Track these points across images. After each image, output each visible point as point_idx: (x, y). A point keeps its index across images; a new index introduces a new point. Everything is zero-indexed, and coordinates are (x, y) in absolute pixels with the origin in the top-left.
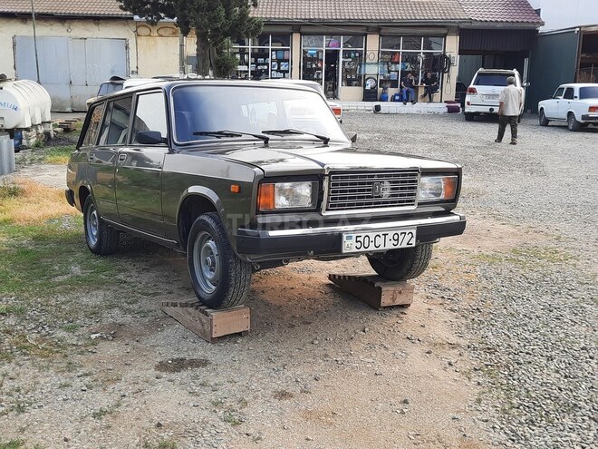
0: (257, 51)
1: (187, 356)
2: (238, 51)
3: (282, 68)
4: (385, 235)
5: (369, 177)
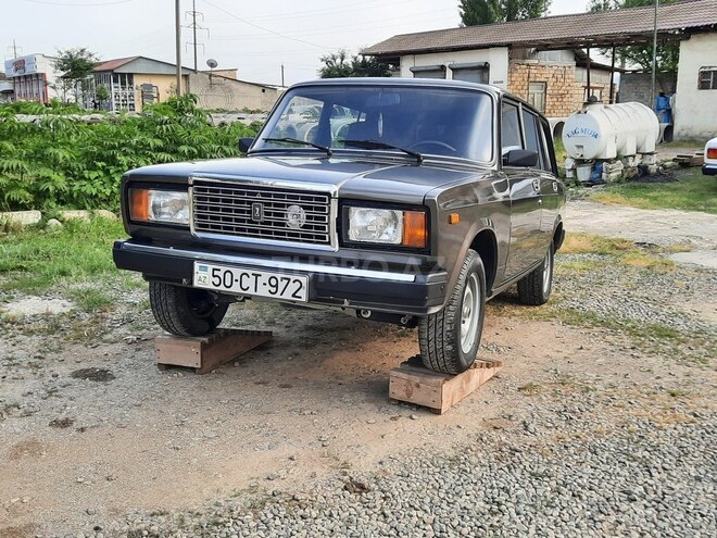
4: (257, 276)
5: (249, 194)
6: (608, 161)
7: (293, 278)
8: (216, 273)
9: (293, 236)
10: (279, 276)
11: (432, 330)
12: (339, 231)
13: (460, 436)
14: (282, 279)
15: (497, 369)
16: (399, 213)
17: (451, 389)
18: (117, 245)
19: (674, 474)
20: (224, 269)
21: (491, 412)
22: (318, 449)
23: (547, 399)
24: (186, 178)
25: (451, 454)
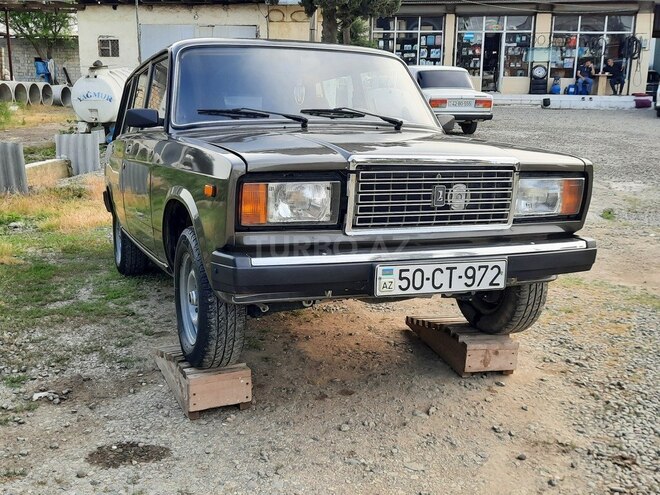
0: (403, 36)
1: (142, 440)
2: (381, 36)
3: (432, 56)
4: (451, 269)
5: (427, 175)
8: (404, 274)
10: (476, 265)
14: (480, 267)
20: (412, 268)
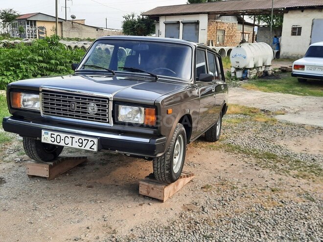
4: (72, 138)
5: (69, 97)
6: (250, 69)
7: (90, 139)
8: (52, 136)
9: (91, 118)
10: (83, 138)
11: (159, 164)
12: (113, 116)
13: (171, 215)
14: (85, 140)
15: (192, 177)
16: (143, 109)
17: (169, 190)
18: (5, 120)
19: (271, 235)
20: (56, 134)
21: (188, 201)
22: (102, 222)
23: (214, 193)
24: (39, 88)
25: (166, 225)
